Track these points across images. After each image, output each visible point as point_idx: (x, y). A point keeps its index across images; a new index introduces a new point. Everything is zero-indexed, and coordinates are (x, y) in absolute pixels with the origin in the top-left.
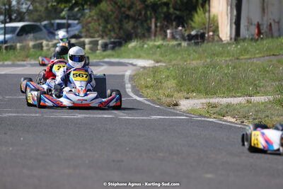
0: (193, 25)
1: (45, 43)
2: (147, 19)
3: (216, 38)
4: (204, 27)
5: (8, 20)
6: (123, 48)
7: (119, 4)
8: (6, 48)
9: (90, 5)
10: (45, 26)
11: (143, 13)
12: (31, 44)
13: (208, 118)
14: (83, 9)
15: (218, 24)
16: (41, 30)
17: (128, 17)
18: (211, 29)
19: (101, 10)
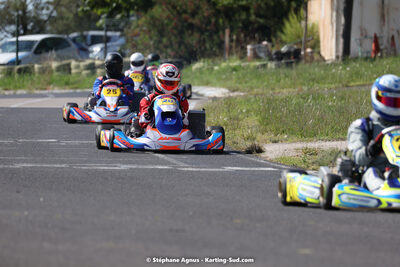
0: (284, 38)
1: (73, 63)
2: (218, 30)
3: (316, 57)
4: (298, 40)
5: (22, 32)
6: (184, 71)
7: (178, 8)
8: (19, 71)
9: (138, 10)
10: (74, 40)
11: (213, 20)
12: (54, 65)
14: (128, 16)
15: (318, 36)
16: (69, 45)
17: (191, 26)
18: (309, 44)
19: (152, 17)
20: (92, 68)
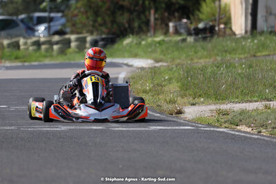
0: (201, 16)
1: (22, 41)
2: (144, 10)
3: (228, 31)
4: (213, 18)
6: (116, 46)
10: (22, 21)
11: (141, 2)
12: (6, 42)
13: (218, 127)
15: (230, 14)
16: (18, 25)
17: (122, 8)
18: (222, 21)
20: (38, 44)
